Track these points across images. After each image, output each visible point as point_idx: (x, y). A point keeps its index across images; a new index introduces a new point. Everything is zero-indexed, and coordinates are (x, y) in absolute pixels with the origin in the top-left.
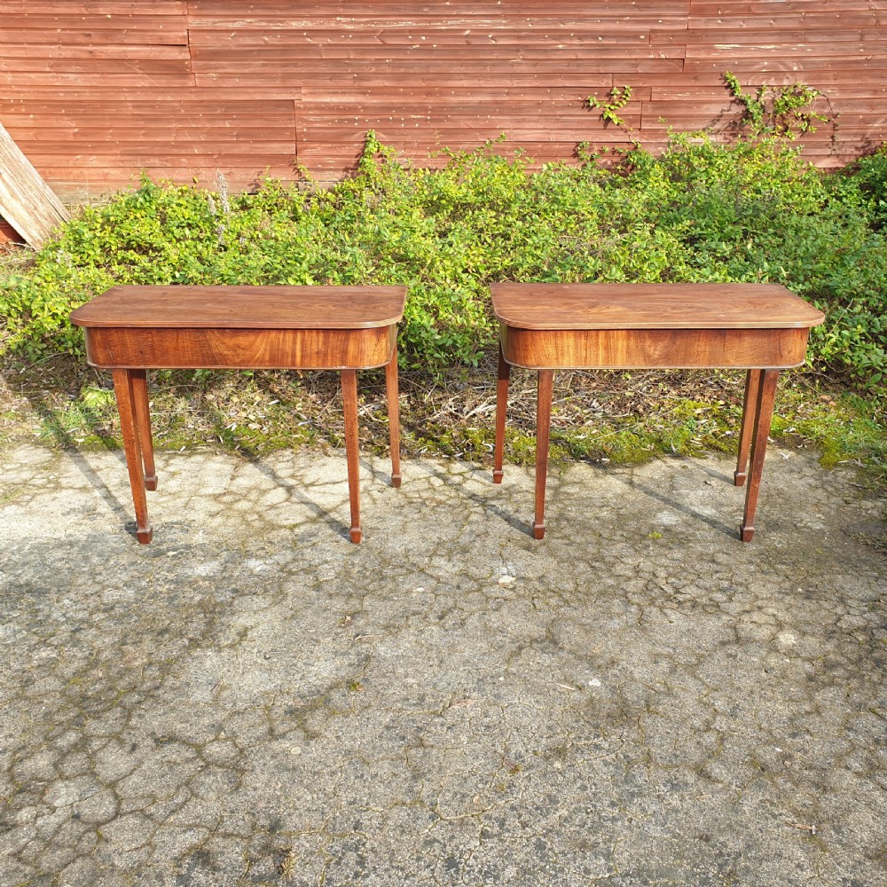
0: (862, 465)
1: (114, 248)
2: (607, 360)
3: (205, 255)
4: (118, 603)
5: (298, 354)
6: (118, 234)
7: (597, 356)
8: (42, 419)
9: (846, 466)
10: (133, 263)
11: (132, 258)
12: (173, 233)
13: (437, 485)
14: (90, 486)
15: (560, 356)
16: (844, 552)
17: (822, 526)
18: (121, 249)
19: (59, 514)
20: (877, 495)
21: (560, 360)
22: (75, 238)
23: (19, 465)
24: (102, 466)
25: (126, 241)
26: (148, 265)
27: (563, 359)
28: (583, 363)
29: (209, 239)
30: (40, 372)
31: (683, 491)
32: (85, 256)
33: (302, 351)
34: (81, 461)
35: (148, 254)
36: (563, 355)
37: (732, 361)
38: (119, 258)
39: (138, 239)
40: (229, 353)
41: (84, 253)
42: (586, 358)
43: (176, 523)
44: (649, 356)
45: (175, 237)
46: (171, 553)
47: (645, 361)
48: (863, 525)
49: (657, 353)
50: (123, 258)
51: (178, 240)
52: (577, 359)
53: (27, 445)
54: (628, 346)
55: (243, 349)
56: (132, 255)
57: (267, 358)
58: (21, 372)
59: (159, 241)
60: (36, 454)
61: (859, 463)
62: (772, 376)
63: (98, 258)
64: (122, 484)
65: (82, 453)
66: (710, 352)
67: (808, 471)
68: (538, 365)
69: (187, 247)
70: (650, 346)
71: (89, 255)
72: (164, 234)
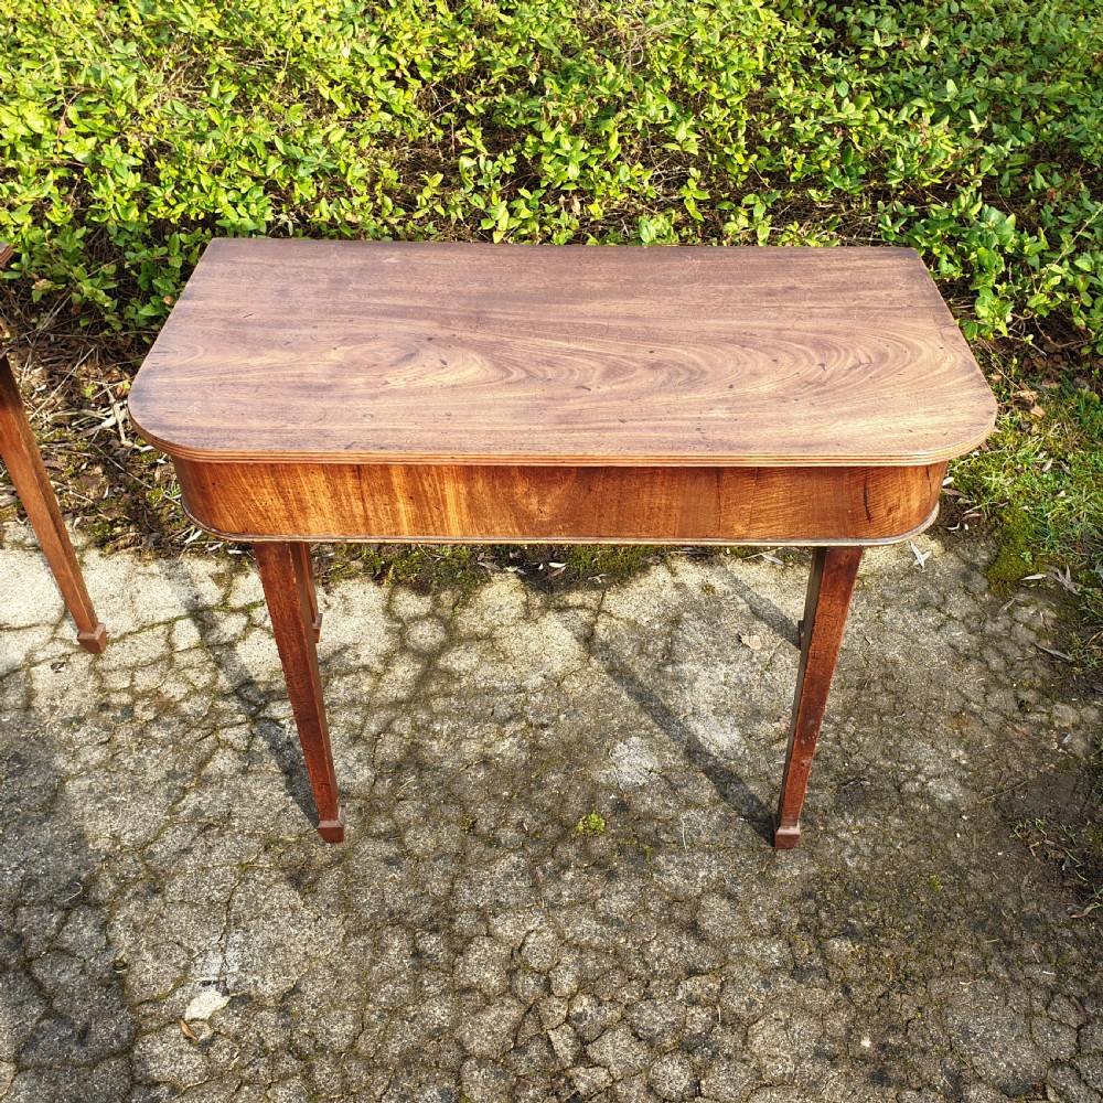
0: (1071, 587)
2: (420, 523)
7: (395, 514)
9: (1040, 589)
15: (296, 513)
16: (990, 888)
17: (957, 789)
20: (1088, 692)
21: (301, 522)
27: (306, 519)
28: (363, 530)
31: (687, 668)
36: (303, 510)
37: (740, 529)
42: (366, 518)
44: (529, 517)
47: (520, 527)
48: (1046, 781)
49: (546, 509)
52: (344, 519)
54: (469, 493)
61: (1066, 581)
62: (843, 561)
66: (684, 511)
67: (959, 605)
68: (244, 532)
70: (527, 495)
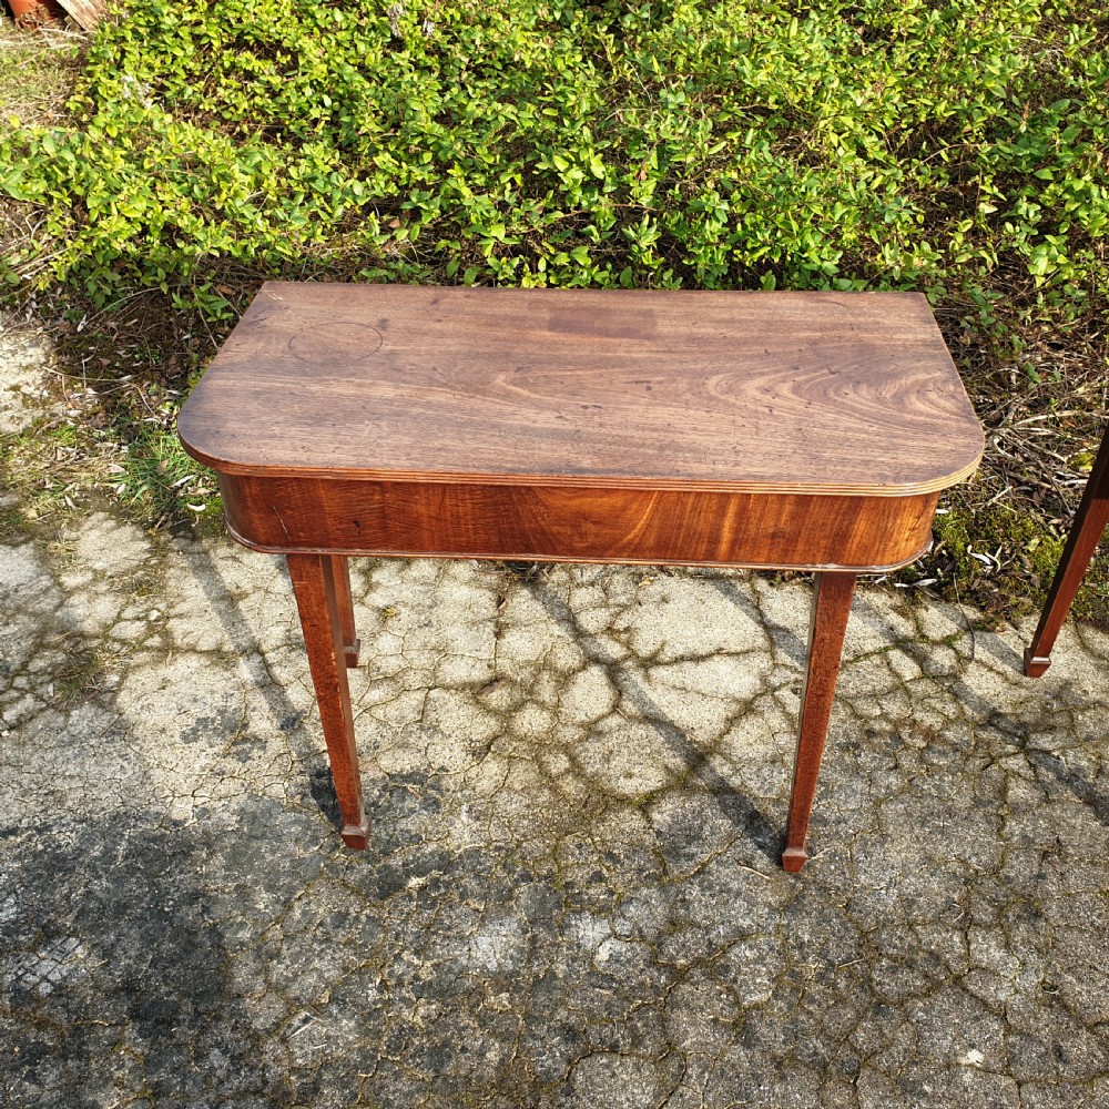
1: (216, 44)
3: (371, 60)
4: (325, 1065)
5: (726, 535)
6: (220, 17)
8: (125, 449)
10: (250, 76)
11: (249, 68)
12: (313, 17)
13: (908, 676)
14: (229, 647)
18: (227, 47)
19: (177, 738)
22: (149, 22)
23: (90, 576)
24: (247, 586)
25: (235, 33)
26: (276, 81)
29: (374, 28)
30: (113, 331)
32: (169, 61)
33: (736, 530)
34: (205, 568)
35: (274, 58)
38: (227, 64)
39: (257, 32)
40: (562, 530)
41: (165, 53)
43: (409, 778)
45: (317, 25)
46: (415, 882)
50: (233, 65)
51: (323, 31)
53: (101, 515)
55: (595, 523)
56: (247, 60)
57: (651, 541)
58: (80, 328)
59: (291, 34)
60: (117, 543)
63: (191, 65)
64: (290, 643)
65: (206, 543)
69: (339, 44)
71: (175, 57)
72: (300, 21)
